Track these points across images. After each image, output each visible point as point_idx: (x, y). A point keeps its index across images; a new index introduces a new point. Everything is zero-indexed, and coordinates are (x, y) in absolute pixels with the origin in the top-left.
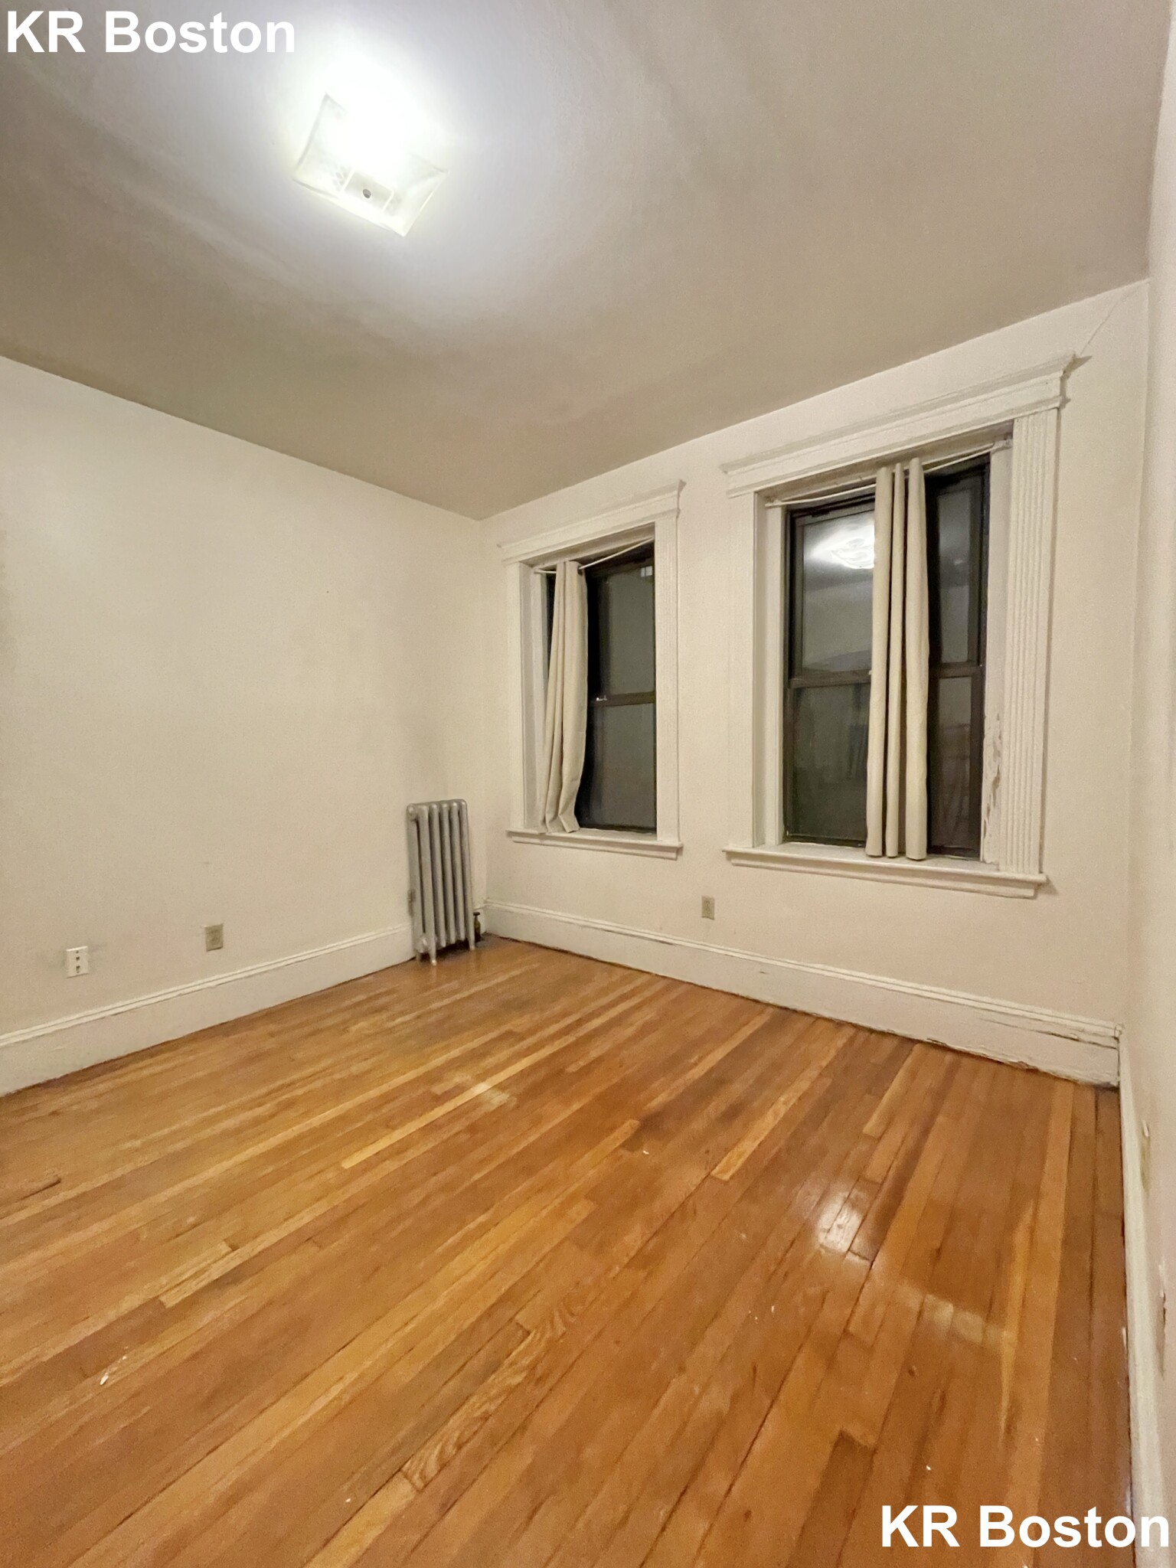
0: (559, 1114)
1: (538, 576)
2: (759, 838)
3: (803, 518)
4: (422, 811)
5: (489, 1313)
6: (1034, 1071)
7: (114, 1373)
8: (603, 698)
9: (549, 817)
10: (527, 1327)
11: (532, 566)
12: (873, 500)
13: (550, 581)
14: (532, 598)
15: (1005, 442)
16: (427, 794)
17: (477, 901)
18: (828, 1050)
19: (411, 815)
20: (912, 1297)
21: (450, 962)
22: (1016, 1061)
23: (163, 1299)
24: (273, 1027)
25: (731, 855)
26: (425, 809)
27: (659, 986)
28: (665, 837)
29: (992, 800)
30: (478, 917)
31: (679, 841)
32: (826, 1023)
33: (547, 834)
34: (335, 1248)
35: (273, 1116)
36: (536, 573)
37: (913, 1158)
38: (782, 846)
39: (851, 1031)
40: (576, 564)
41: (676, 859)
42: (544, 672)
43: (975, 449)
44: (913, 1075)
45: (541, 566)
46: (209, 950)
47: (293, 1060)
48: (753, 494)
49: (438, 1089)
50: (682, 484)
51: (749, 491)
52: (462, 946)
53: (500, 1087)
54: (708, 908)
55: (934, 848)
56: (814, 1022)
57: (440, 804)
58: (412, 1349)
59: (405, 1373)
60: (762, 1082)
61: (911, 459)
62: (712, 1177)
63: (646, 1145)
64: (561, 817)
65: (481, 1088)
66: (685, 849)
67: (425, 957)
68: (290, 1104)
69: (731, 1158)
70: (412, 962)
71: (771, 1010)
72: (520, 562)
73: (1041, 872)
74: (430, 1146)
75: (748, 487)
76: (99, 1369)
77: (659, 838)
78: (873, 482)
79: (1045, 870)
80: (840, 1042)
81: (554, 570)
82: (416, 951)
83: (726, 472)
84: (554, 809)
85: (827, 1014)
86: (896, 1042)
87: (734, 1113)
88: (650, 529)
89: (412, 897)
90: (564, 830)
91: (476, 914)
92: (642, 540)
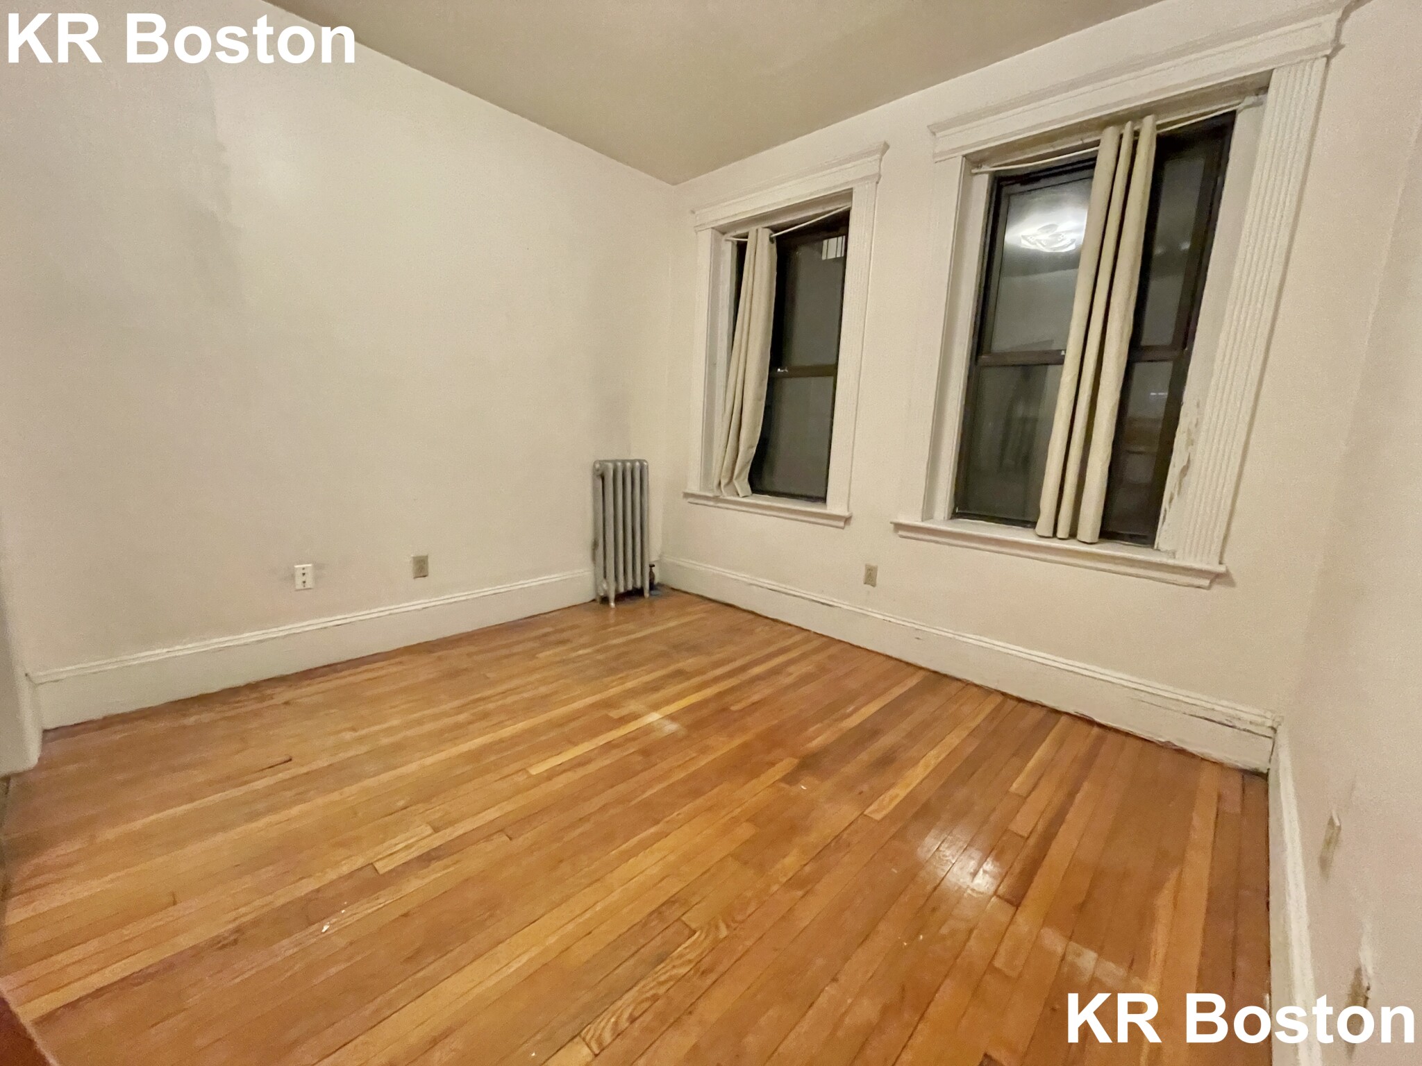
0: (723, 746)
1: (729, 245)
2: (928, 513)
3: (1011, 187)
4: (607, 467)
5: (658, 911)
6: (1181, 751)
7: (334, 924)
8: (784, 369)
9: (724, 482)
10: (693, 926)
11: (724, 233)
12: (1093, 166)
13: (741, 248)
14: (722, 266)
15: (1256, 97)
16: (614, 452)
17: (653, 555)
18: (977, 714)
19: (598, 470)
20: (1054, 942)
21: (628, 605)
22: (1163, 740)
23: (377, 865)
24: (472, 649)
25: (898, 527)
26: (611, 466)
27: (816, 643)
28: (835, 505)
29: (1177, 489)
30: (653, 568)
31: (848, 511)
32: (975, 689)
33: (721, 497)
34: (523, 841)
35: (470, 723)
36: (727, 240)
37: (1058, 819)
38: (950, 521)
39: (999, 699)
40: (768, 231)
41: (843, 528)
42: (728, 343)
43: (1220, 106)
44: (1061, 742)
45: (734, 234)
46: (416, 577)
47: (488, 678)
48: (961, 157)
49: (615, 714)
50: (886, 146)
51: (956, 154)
52: (637, 593)
53: (672, 718)
54: (870, 577)
55: (1107, 533)
56: (964, 687)
57: (624, 462)
58: (590, 933)
59: (583, 952)
60: (913, 736)
61: (1142, 117)
62: (865, 815)
63: (803, 781)
64: (735, 482)
65: (654, 717)
66: (853, 519)
67: (605, 600)
68: (485, 715)
69: (883, 800)
70: (592, 603)
71: (922, 673)
72: (713, 228)
73: (1220, 563)
74: (608, 762)
75: (954, 150)
76: (322, 919)
77: (828, 508)
78: (1097, 143)
79: (1226, 560)
80: (988, 708)
81: (747, 237)
82: (597, 594)
83: (934, 134)
84: (729, 475)
85: (977, 682)
86: (1044, 712)
87: (886, 761)
88: (848, 195)
89: (595, 545)
90: (738, 495)
91: (652, 566)
92: (837, 208)
